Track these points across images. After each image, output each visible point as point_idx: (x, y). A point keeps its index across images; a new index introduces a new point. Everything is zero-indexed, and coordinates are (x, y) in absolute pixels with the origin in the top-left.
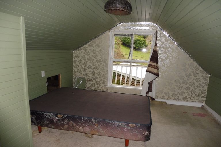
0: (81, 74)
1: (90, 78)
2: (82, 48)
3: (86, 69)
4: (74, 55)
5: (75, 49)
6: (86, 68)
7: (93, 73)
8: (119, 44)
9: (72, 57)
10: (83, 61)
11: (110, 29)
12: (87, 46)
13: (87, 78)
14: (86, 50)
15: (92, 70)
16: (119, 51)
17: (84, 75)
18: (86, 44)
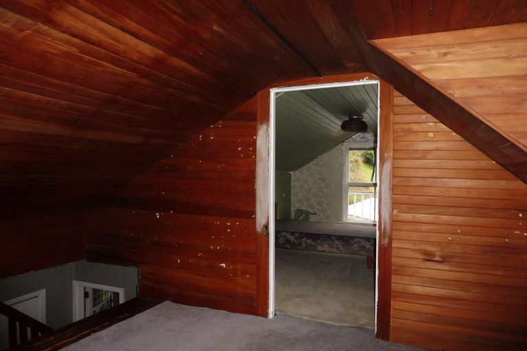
0: (303, 204)
1: (316, 210)
2: (304, 168)
3: (310, 198)
4: (293, 179)
5: (294, 170)
6: (310, 196)
7: (320, 204)
8: (357, 161)
9: (290, 180)
10: (306, 186)
11: (343, 142)
12: (310, 164)
13: (311, 211)
14: (309, 171)
15: (318, 199)
16: (358, 177)
17: (306, 206)
18: (309, 162)
